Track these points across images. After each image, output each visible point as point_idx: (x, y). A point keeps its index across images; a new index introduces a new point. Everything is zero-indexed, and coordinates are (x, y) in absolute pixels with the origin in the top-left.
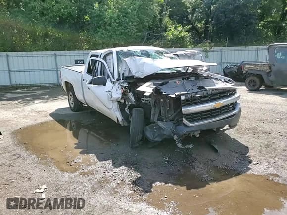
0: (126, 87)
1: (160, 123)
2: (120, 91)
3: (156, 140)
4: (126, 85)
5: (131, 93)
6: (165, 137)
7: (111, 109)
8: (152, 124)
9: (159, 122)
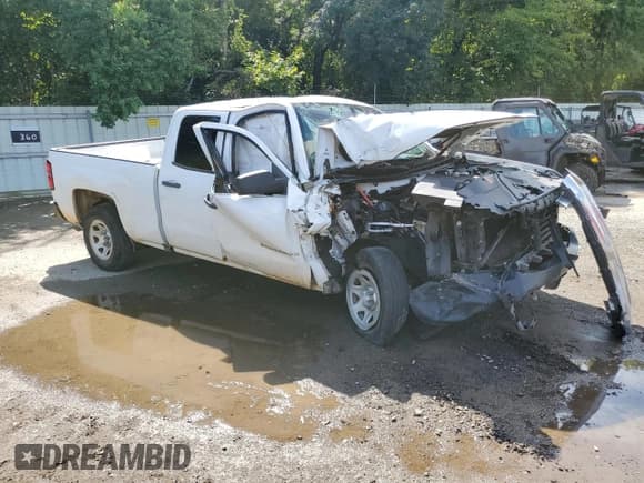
0: (337, 196)
1: (460, 279)
2: (326, 209)
3: (451, 318)
4: (336, 191)
5: (344, 212)
6: (476, 310)
7: (298, 255)
8: (431, 283)
9: (455, 276)
